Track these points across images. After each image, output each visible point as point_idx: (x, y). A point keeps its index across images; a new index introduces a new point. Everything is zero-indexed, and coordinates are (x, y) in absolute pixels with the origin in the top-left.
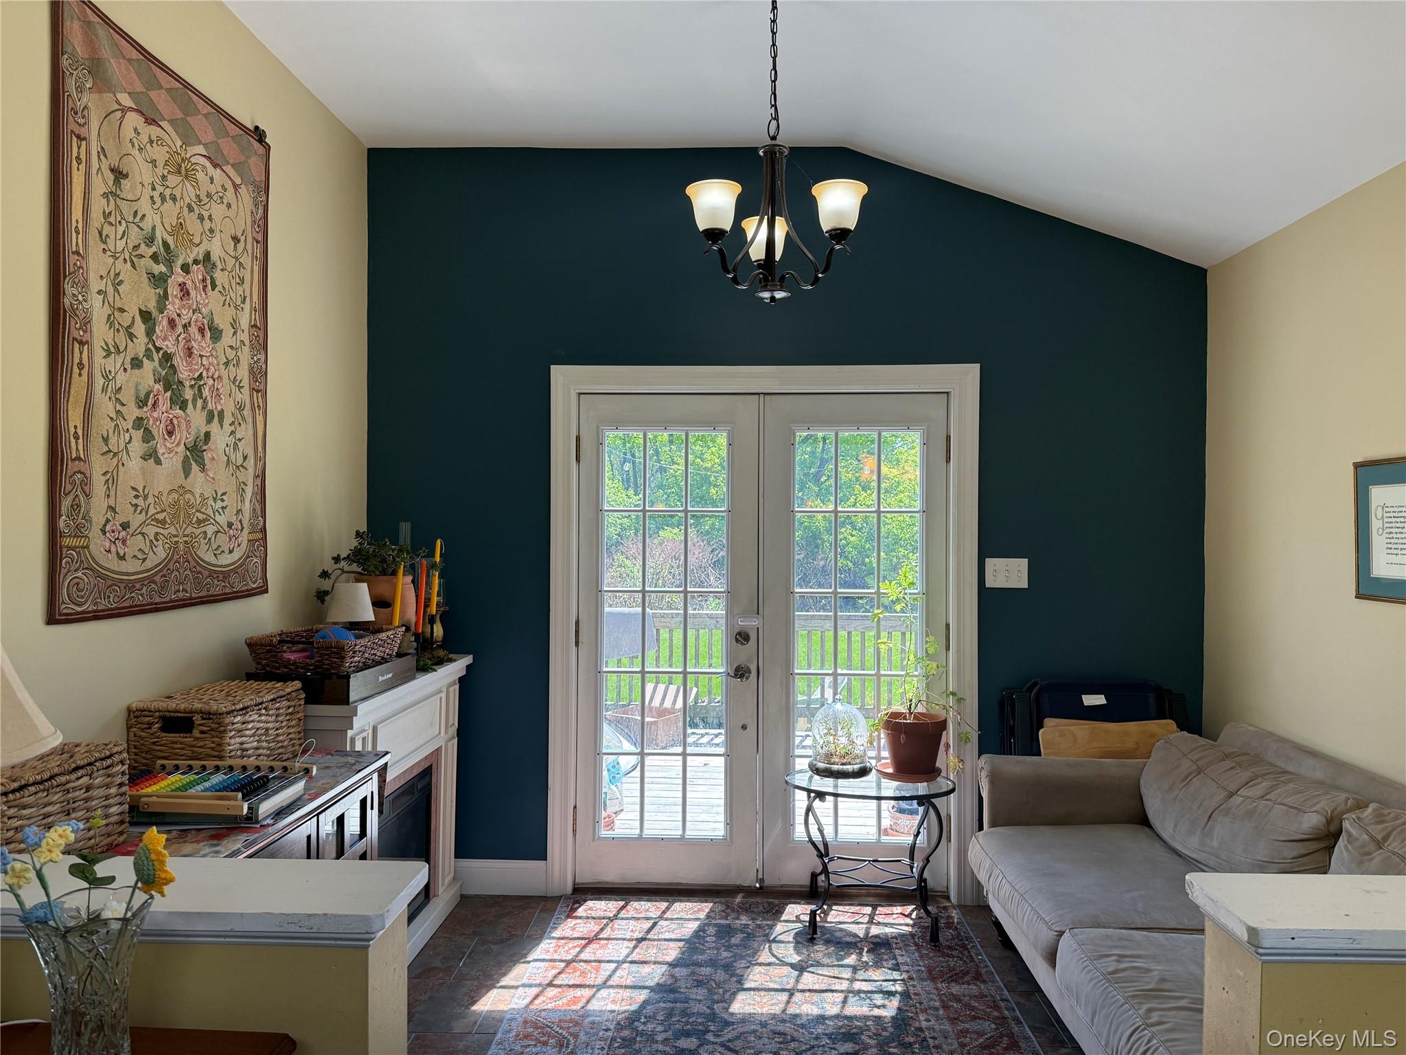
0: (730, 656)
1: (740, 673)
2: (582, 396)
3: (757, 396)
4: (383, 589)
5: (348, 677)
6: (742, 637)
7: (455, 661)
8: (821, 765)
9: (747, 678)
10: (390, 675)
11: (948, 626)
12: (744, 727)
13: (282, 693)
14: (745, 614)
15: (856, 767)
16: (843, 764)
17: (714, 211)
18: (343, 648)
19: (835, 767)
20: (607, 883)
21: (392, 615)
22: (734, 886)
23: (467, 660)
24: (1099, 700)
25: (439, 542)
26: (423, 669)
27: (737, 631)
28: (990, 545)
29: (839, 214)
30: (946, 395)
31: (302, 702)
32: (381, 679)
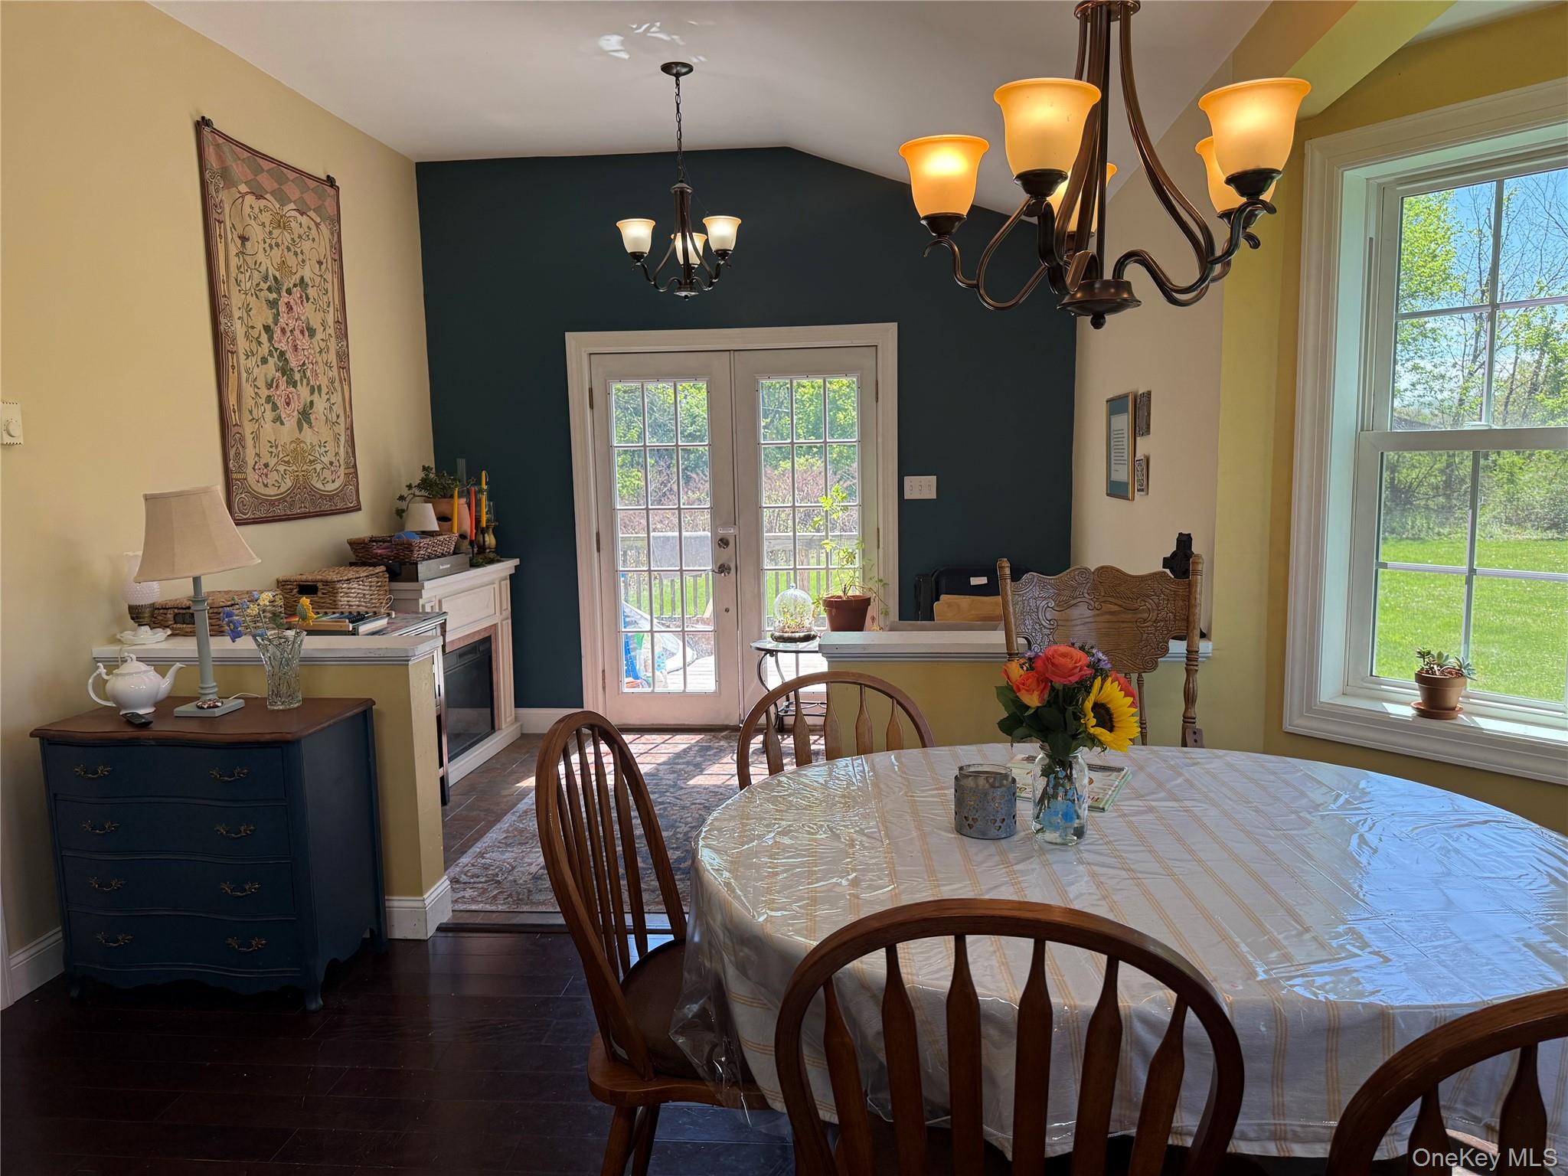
0: (715, 558)
1: (722, 569)
2: (592, 356)
3: (728, 352)
4: (444, 507)
5: (416, 564)
6: (723, 542)
7: (503, 561)
8: (777, 634)
9: (729, 573)
10: (449, 566)
11: (878, 529)
12: (727, 610)
13: (372, 572)
14: (725, 525)
15: (802, 634)
16: (792, 632)
17: (636, 241)
18: (411, 545)
19: (786, 635)
20: (630, 725)
21: (452, 525)
22: (723, 725)
23: (516, 562)
24: (983, 580)
25: (484, 473)
26: (473, 565)
27: (719, 538)
28: (907, 466)
29: (723, 239)
30: (874, 348)
31: (387, 580)
32: (441, 567)
